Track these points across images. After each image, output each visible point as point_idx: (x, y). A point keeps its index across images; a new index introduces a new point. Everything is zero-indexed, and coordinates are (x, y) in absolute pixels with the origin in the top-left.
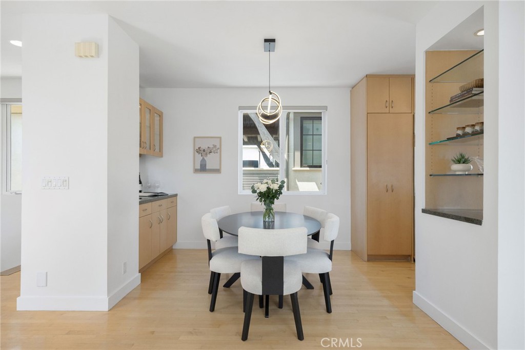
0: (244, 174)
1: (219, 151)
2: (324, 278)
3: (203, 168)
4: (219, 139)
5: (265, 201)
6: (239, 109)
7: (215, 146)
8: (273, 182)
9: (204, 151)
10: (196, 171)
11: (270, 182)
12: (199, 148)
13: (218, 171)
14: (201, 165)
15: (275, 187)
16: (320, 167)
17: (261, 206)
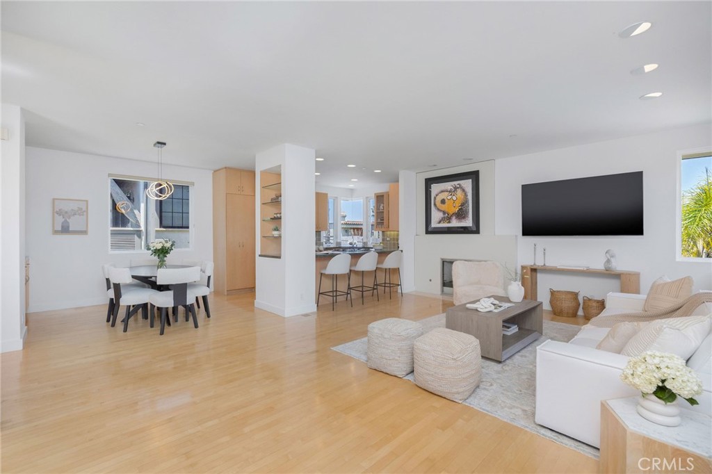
0: (112, 234)
1: (85, 213)
2: (204, 298)
3: (65, 230)
4: (85, 202)
5: (159, 255)
6: (109, 176)
7: (81, 209)
8: (166, 242)
9: (66, 212)
10: (56, 232)
11: (164, 242)
12: (60, 210)
13: (84, 232)
14: (62, 227)
15: (168, 245)
16: (188, 228)
17: (155, 259)
